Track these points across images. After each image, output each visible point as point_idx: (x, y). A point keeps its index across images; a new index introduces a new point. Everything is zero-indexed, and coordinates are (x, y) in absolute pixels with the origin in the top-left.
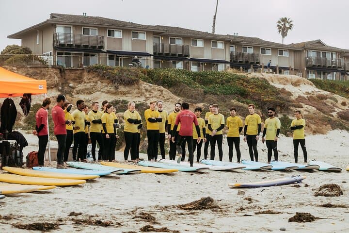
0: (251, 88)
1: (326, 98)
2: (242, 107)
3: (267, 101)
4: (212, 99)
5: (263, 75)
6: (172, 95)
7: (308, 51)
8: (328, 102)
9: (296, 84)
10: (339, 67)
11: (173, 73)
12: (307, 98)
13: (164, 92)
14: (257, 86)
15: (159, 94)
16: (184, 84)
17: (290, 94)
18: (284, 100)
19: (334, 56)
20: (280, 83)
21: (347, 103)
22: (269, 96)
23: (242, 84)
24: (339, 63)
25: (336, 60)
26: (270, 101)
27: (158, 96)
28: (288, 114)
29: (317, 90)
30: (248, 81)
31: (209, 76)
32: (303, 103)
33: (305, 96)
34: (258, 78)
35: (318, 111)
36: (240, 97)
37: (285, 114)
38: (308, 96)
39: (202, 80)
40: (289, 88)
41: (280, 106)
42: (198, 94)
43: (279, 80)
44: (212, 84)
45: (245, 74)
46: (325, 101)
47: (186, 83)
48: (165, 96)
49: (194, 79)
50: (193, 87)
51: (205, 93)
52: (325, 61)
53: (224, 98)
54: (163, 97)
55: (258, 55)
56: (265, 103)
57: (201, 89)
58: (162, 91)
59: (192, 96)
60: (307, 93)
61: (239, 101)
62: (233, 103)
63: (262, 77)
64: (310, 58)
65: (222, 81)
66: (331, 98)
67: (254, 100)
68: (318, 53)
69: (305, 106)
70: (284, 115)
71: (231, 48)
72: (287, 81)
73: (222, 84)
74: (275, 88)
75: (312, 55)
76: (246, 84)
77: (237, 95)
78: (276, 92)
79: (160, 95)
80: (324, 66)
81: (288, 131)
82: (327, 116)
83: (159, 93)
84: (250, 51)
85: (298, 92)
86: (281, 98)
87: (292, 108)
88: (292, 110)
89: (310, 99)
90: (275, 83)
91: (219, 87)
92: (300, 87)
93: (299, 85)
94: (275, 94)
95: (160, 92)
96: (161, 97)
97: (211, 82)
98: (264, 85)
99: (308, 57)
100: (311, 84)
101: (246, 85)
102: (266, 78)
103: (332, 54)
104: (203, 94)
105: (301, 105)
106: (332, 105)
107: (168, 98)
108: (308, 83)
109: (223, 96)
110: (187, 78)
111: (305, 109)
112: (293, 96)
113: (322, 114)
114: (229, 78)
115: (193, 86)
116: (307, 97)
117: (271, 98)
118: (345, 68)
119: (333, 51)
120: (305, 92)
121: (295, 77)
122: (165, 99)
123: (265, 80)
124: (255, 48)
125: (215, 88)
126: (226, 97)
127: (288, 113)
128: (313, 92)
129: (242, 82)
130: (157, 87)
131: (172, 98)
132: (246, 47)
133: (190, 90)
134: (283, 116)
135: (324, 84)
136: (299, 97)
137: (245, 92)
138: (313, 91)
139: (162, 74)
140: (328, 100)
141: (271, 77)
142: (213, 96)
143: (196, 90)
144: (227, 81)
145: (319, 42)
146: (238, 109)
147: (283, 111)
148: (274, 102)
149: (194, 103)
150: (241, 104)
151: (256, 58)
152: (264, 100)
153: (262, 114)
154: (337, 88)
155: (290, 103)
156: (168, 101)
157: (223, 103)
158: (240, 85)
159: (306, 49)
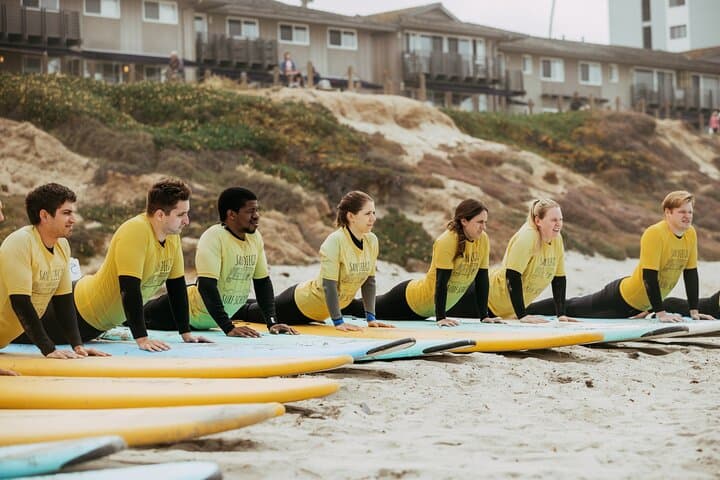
0: (287, 132)
1: (499, 163)
2: (269, 185)
3: (339, 169)
4: (183, 162)
5: (315, 96)
6: (62, 149)
7: (408, 35)
8: (506, 172)
9: (408, 122)
10: (495, 82)
11: (55, 87)
12: (449, 162)
13: (38, 142)
14: (305, 127)
15: (24, 147)
16: (93, 120)
17: (398, 149)
18: (387, 166)
19: (481, 49)
20: (365, 119)
21: (558, 176)
22: (340, 153)
23: (261, 121)
24: (494, 68)
25: (486, 60)
26: (350, 168)
27: (19, 152)
28: (403, 209)
29: (468, 139)
30: (275, 112)
31: (160, 96)
32: (441, 174)
33: (443, 155)
34: (302, 104)
35: (489, 198)
36: (258, 157)
37: (393, 206)
38: (452, 155)
39: (141, 108)
40: (393, 133)
41: (378, 182)
42: (138, 149)
43: (359, 111)
44: (171, 120)
45: (262, 93)
46: (497, 170)
47: (96, 116)
48: (42, 153)
49: (117, 105)
50: (120, 129)
51: (159, 144)
52: (458, 62)
53: (216, 159)
54: (37, 155)
55: (273, 45)
56: (333, 175)
57: (145, 134)
58: (31, 139)
59: (119, 154)
60: (444, 147)
61: (257, 167)
62: (244, 174)
63: (312, 100)
64: (414, 56)
65: (200, 111)
66: (515, 162)
67: (300, 166)
68: (437, 41)
69: (451, 184)
70: (391, 210)
71: (198, 23)
72: (383, 112)
73: (202, 121)
74: (353, 130)
75: (420, 45)
76: (271, 120)
77: (249, 152)
78: (361, 144)
79: (27, 151)
80: (454, 78)
81: (412, 256)
82: (518, 211)
83: (23, 145)
84: (251, 32)
85: (419, 146)
86: (378, 161)
87: (415, 190)
88: (412, 196)
89: (459, 163)
90: (351, 119)
91: (195, 129)
92: (420, 130)
93: (416, 125)
94: (356, 148)
95: (23, 141)
96: (30, 156)
97: (167, 114)
98: (324, 125)
99: (408, 51)
100: (448, 124)
101: (271, 125)
102: (326, 104)
103: (474, 42)
104: (152, 149)
105: (439, 181)
106: (519, 181)
107: (51, 159)
108: (441, 120)
109: (210, 155)
110: (98, 101)
111: (453, 191)
112: (407, 154)
113: (501, 206)
114: (218, 102)
115: (117, 124)
116: (449, 158)
117: (350, 161)
118: (507, 84)
119: (477, 34)
120: (436, 146)
121: (403, 104)
122: (42, 163)
123: (323, 108)
124: (266, 22)
125: (180, 131)
126: (221, 157)
127: (403, 205)
128: (459, 144)
129: (258, 113)
130: (16, 127)
131: (63, 160)
132: (238, 22)
133: (112, 136)
134: (387, 213)
135: (477, 124)
136: (427, 157)
137: (272, 142)
138: (460, 140)
139: (22, 88)
140: (506, 166)
141: (339, 103)
142: (183, 154)
143: (130, 137)
144: (217, 112)
145: (438, 9)
146: (262, 191)
147: (387, 198)
148: (360, 172)
149: (134, 173)
150: (267, 177)
151: (267, 54)
152: (332, 166)
153: (331, 207)
154: (515, 135)
155: (409, 176)
156: (51, 167)
157: (213, 175)
158: (255, 122)
159: (402, 29)
